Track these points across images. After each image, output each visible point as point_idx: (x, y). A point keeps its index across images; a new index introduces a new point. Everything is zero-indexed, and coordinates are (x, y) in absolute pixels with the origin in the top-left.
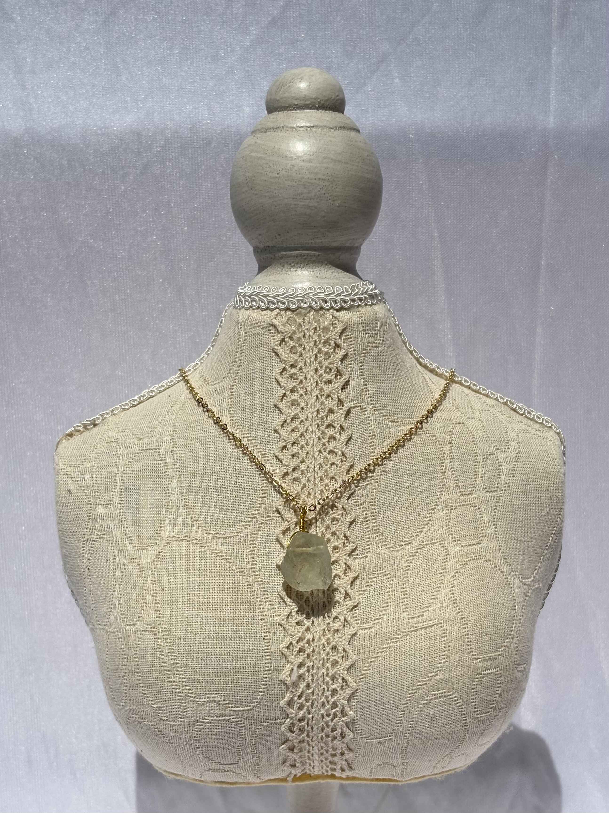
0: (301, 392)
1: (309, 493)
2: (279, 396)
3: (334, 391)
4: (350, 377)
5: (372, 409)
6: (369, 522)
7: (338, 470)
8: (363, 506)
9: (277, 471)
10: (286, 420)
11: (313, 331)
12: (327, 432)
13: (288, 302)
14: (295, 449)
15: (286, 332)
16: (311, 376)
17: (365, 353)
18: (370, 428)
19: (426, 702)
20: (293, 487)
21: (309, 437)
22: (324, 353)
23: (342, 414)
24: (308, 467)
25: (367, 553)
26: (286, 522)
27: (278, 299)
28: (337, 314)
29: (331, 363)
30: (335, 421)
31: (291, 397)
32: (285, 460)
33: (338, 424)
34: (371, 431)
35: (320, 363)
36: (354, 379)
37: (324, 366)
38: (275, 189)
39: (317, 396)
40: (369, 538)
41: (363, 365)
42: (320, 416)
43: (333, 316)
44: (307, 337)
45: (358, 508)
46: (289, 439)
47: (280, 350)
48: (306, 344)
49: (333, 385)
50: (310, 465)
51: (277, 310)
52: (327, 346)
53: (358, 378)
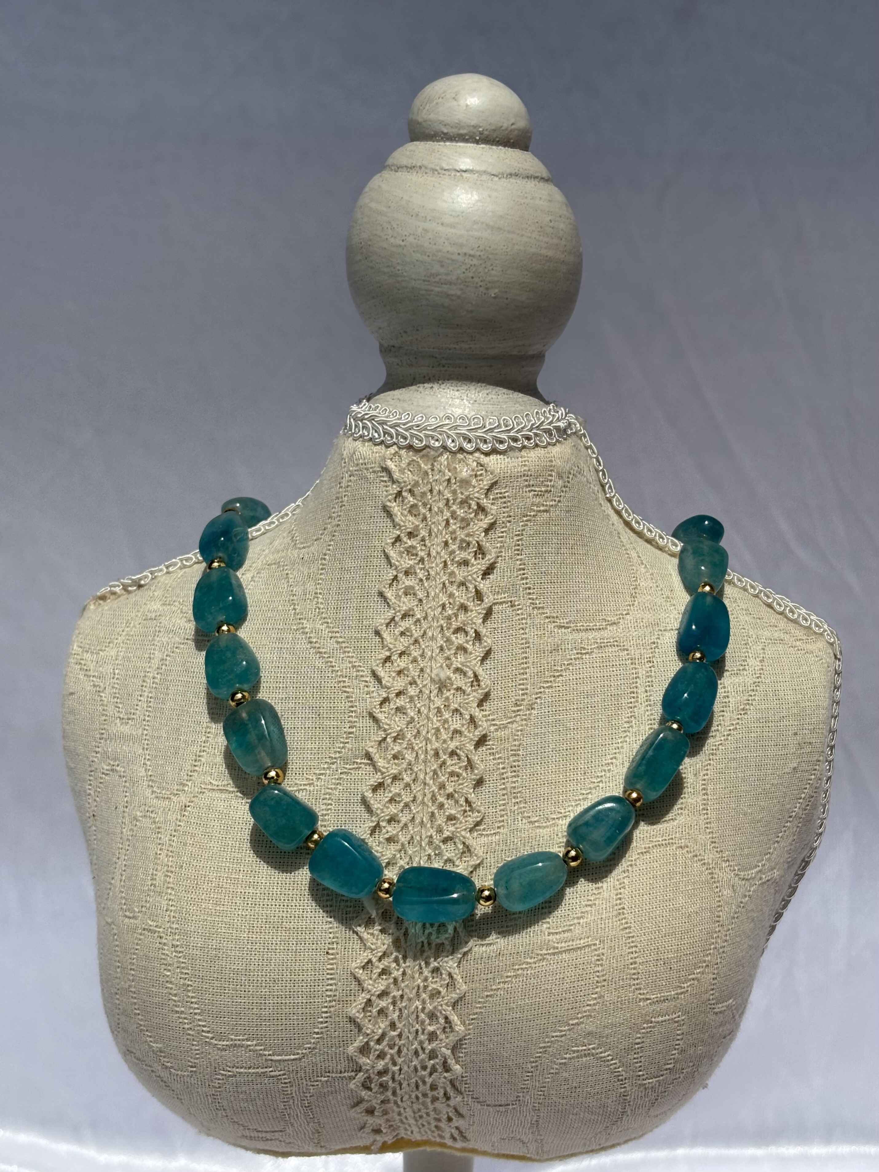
0: (421, 576)
1: (418, 732)
2: (386, 580)
3: (470, 578)
4: (498, 557)
5: (529, 607)
6: (506, 780)
7: (465, 700)
8: (500, 755)
9: (375, 694)
10: (394, 617)
11: (445, 484)
12: (454, 639)
13: (411, 436)
14: (402, 663)
15: (405, 482)
16: (437, 553)
17: (527, 521)
18: (523, 636)
19: (563, 1061)
20: (395, 721)
21: (427, 644)
22: (459, 518)
23: (479, 613)
24: (421, 691)
25: (499, 828)
26: (379, 774)
27: (397, 430)
28: (484, 459)
29: (468, 535)
30: (468, 623)
31: (404, 583)
32: (387, 679)
33: (472, 628)
34: (524, 641)
35: (454, 532)
36: (505, 560)
37: (459, 539)
38: (398, 263)
39: (444, 584)
40: (504, 805)
41: (521, 540)
42: (446, 614)
43: (478, 463)
44: (435, 492)
45: (491, 758)
46: (395, 647)
47: (395, 508)
48: (433, 504)
49: (470, 569)
50: (423, 689)
51: (395, 447)
52: (466, 509)
53: (511, 559)
